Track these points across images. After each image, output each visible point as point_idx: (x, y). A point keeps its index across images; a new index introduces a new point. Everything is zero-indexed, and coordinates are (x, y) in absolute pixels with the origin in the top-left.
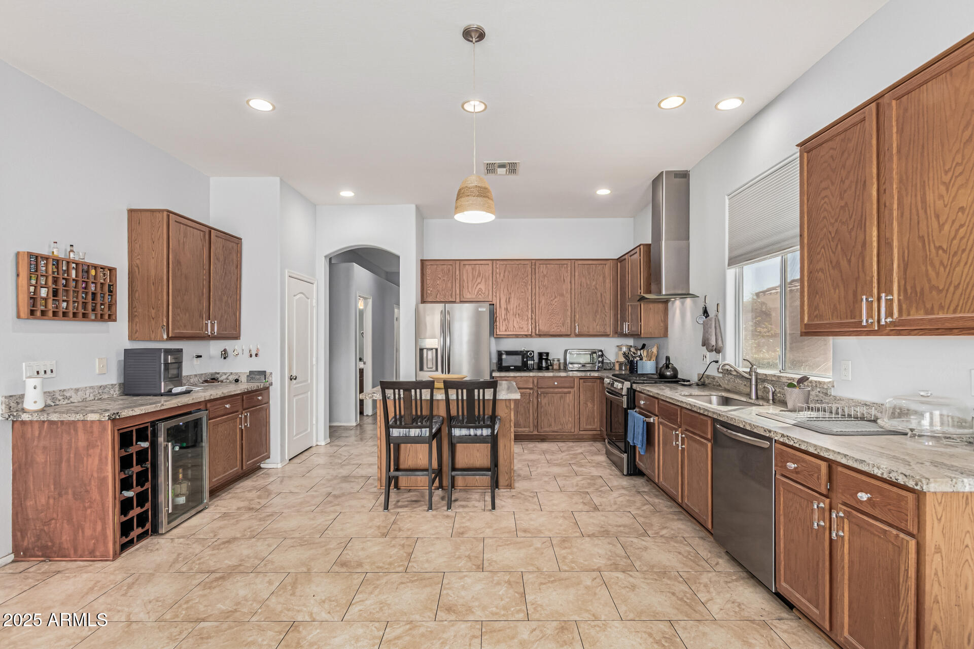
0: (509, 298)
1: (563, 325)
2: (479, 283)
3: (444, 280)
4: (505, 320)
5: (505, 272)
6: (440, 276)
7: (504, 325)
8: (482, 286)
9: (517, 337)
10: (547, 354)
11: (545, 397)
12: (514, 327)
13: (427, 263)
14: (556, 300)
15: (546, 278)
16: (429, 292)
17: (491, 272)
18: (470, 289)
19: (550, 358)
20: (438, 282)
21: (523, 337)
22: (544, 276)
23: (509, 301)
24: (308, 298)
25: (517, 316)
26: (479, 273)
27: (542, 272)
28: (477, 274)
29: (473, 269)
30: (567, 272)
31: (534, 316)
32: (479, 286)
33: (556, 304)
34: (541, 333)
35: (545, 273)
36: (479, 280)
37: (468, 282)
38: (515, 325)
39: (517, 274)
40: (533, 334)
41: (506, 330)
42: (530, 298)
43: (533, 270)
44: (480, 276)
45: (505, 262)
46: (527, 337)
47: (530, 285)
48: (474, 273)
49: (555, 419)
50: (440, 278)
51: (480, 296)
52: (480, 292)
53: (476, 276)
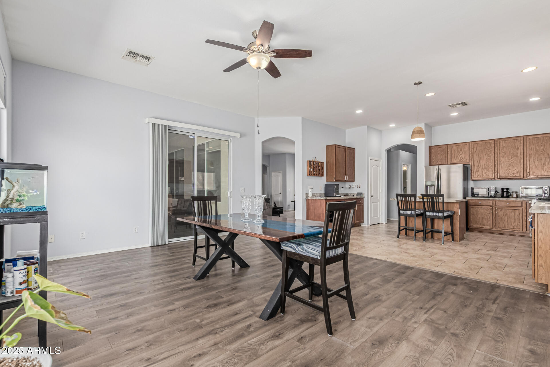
0: (480, 160)
1: (518, 173)
3: (441, 154)
4: (477, 171)
5: (477, 147)
6: (439, 153)
7: (476, 174)
8: (463, 156)
9: (485, 180)
10: (507, 189)
11: (500, 211)
12: (483, 175)
13: (432, 147)
14: (512, 159)
15: (505, 148)
16: (433, 160)
17: (468, 148)
18: (456, 158)
19: (510, 191)
20: (438, 156)
21: (489, 180)
22: (504, 147)
23: (480, 162)
24: (378, 167)
25: (485, 169)
26: (461, 150)
27: (502, 145)
29: (457, 148)
30: (520, 143)
31: (496, 169)
32: (461, 156)
33: (512, 161)
34: (501, 178)
35: (504, 146)
36: (461, 153)
37: (454, 155)
38: (484, 174)
39: (485, 148)
40: (496, 178)
41: (478, 177)
42: (493, 160)
43: (496, 145)
44: (462, 151)
45: (477, 143)
46: (492, 180)
47: (493, 153)
48: (458, 150)
49: (508, 223)
50: (439, 154)
51: (462, 161)
52: (462, 159)
53: (459, 151)
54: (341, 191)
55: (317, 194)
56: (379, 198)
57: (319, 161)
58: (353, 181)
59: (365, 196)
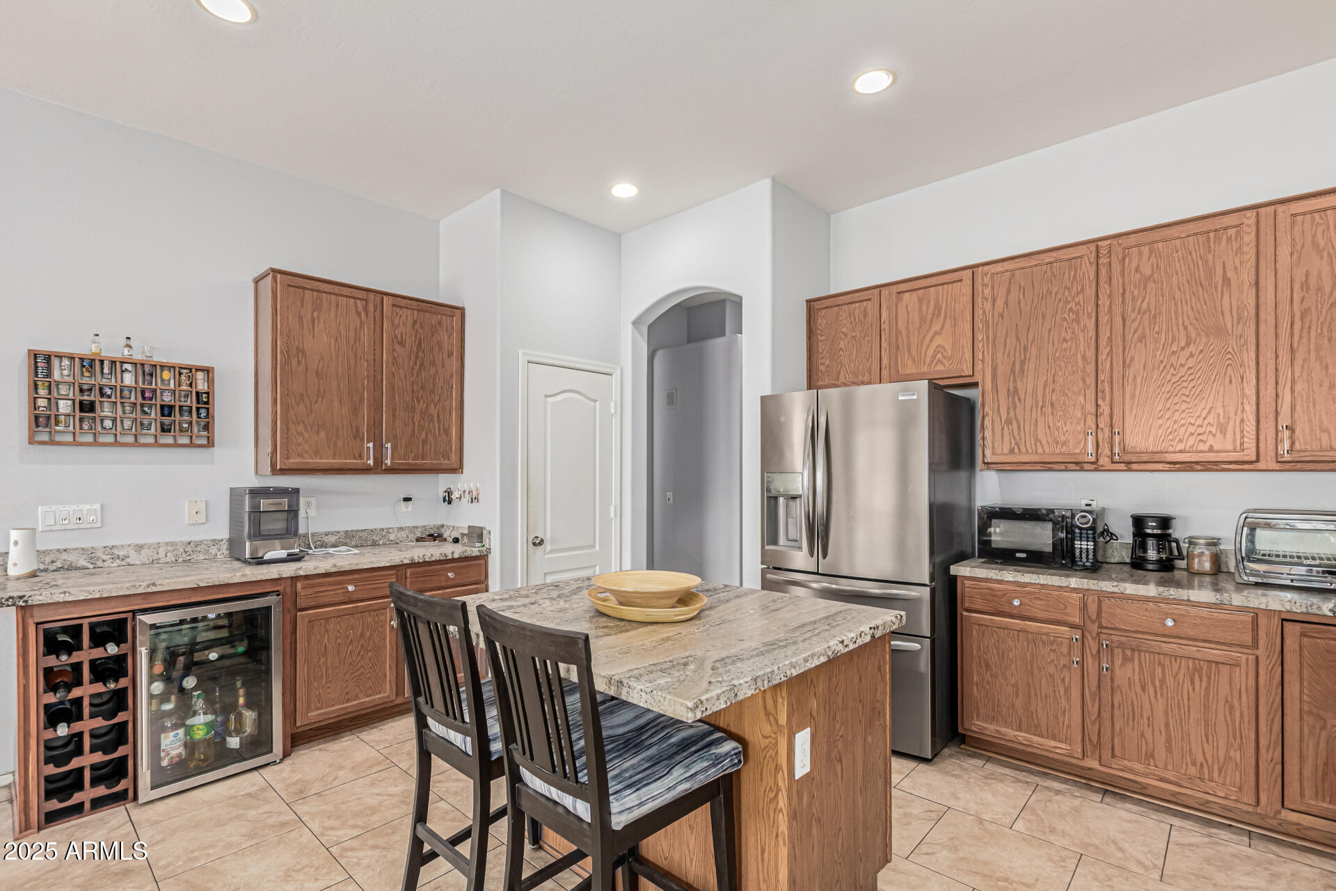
0: (1023, 363)
1: (1223, 431)
2: (936, 333)
3: (854, 337)
4: (1009, 422)
5: (1008, 292)
6: (844, 330)
7: (1007, 437)
8: (944, 340)
9: (1050, 470)
10: (1165, 522)
11: (1126, 659)
12: (1037, 440)
13: (817, 305)
14: (1192, 348)
15: (1151, 285)
16: (822, 368)
17: (968, 298)
18: (914, 352)
19: (1177, 532)
20: (842, 345)
21: (1066, 470)
22: (1147, 280)
23: (1022, 370)
24: (596, 401)
25: (1048, 409)
26: (938, 307)
27: (1137, 270)
28: (931, 311)
29: (920, 300)
30: (1239, 251)
31: (1104, 407)
32: (938, 341)
33: (1191, 363)
34: (1127, 458)
35: (1148, 272)
36: (936, 327)
37: (908, 336)
38: (1041, 436)
39: (1049, 291)
40: (1104, 461)
41: (1012, 451)
42: (1091, 354)
43: (1103, 271)
44: (939, 315)
45: (1008, 266)
46: (1082, 470)
47: (1089, 315)
48: (924, 308)
49: (1169, 740)
50: (846, 335)
51: (940, 367)
52: (939, 355)
53: (929, 316)
54: (312, 519)
55: (139, 548)
56: (597, 548)
57: (158, 358)
58: (457, 469)
59: (494, 542)
